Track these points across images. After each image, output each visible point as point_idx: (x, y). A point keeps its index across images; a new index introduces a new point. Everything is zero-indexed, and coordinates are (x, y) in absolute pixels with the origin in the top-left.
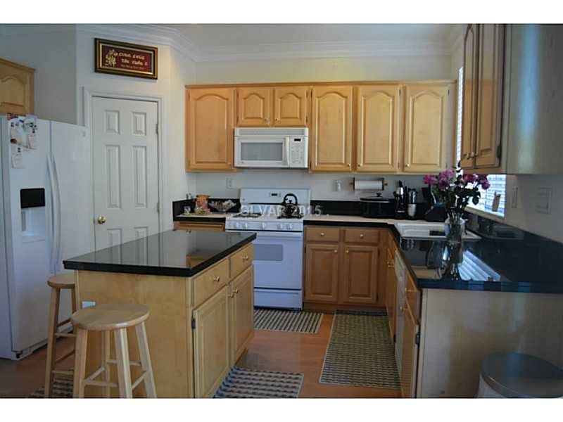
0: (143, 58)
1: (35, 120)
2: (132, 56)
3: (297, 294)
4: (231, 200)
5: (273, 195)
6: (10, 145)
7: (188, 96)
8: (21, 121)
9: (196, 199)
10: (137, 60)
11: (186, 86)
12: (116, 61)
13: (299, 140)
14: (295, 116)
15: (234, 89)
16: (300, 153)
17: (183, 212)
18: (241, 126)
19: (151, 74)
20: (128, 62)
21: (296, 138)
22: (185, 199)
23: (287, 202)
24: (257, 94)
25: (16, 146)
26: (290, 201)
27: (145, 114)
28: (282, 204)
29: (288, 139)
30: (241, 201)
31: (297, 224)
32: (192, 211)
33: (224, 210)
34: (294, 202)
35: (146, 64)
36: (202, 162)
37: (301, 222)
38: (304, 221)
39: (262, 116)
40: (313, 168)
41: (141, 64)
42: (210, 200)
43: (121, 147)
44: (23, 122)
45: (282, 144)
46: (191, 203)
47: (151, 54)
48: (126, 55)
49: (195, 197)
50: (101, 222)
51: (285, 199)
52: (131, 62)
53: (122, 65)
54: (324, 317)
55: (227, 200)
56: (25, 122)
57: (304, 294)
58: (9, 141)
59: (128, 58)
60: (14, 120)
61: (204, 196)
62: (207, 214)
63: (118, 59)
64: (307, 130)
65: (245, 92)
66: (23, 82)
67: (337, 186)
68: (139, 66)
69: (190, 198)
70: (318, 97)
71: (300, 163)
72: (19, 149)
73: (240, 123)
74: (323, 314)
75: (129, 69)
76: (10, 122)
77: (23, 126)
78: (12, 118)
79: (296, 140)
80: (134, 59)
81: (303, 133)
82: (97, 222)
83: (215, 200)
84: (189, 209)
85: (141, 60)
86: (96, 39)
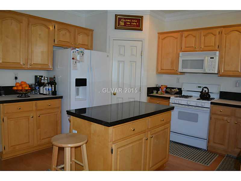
0: (136, 21)
1: (84, 50)
2: (131, 21)
3: (205, 141)
4: (177, 88)
5: (199, 87)
6: (72, 60)
7: (159, 38)
8: (77, 50)
9: (160, 87)
10: (133, 22)
11: (158, 33)
12: (124, 24)
13: (213, 58)
14: (212, 45)
15: (181, 33)
16: (213, 65)
17: (153, 92)
18: (183, 52)
19: (140, 28)
20: (129, 23)
21: (211, 57)
22: (155, 86)
23: (204, 91)
24: (191, 35)
25: (75, 61)
26: (205, 91)
27: (136, 47)
28: (201, 92)
29: (207, 58)
30: (182, 89)
31: (207, 104)
32: (157, 93)
33: (173, 93)
34: (207, 91)
35: (138, 24)
36: (163, 69)
37: (209, 103)
38: (211, 102)
39: (194, 46)
40: (221, 73)
41: (135, 24)
42: (167, 88)
43: (125, 62)
44: (78, 51)
45: (203, 60)
46: (157, 89)
47: (140, 19)
48: (129, 21)
49: (161, 86)
50: (114, 94)
51: (203, 90)
52: (131, 24)
53: (127, 25)
54: (218, 156)
55: (175, 88)
56: (79, 51)
57: (209, 142)
58: (72, 58)
59: (129, 22)
60: (74, 50)
61: (165, 86)
62: (163, 94)
63: (125, 23)
64: (218, 52)
65: (186, 34)
66: (88, 35)
67: (236, 84)
68: (135, 25)
69: (158, 86)
70: (225, 34)
71: (213, 70)
72: (76, 62)
73: (183, 50)
74: (218, 155)
75: (130, 27)
76: (72, 51)
77: (78, 53)
78: (73, 49)
79: (211, 58)
80: (132, 22)
81: (215, 54)
82: (112, 94)
83: (169, 88)
84: (156, 92)
85: (135, 22)
86: (116, 15)
